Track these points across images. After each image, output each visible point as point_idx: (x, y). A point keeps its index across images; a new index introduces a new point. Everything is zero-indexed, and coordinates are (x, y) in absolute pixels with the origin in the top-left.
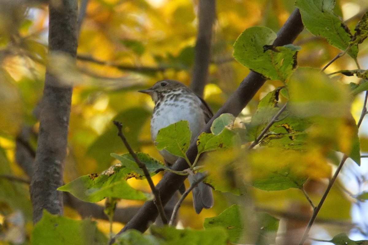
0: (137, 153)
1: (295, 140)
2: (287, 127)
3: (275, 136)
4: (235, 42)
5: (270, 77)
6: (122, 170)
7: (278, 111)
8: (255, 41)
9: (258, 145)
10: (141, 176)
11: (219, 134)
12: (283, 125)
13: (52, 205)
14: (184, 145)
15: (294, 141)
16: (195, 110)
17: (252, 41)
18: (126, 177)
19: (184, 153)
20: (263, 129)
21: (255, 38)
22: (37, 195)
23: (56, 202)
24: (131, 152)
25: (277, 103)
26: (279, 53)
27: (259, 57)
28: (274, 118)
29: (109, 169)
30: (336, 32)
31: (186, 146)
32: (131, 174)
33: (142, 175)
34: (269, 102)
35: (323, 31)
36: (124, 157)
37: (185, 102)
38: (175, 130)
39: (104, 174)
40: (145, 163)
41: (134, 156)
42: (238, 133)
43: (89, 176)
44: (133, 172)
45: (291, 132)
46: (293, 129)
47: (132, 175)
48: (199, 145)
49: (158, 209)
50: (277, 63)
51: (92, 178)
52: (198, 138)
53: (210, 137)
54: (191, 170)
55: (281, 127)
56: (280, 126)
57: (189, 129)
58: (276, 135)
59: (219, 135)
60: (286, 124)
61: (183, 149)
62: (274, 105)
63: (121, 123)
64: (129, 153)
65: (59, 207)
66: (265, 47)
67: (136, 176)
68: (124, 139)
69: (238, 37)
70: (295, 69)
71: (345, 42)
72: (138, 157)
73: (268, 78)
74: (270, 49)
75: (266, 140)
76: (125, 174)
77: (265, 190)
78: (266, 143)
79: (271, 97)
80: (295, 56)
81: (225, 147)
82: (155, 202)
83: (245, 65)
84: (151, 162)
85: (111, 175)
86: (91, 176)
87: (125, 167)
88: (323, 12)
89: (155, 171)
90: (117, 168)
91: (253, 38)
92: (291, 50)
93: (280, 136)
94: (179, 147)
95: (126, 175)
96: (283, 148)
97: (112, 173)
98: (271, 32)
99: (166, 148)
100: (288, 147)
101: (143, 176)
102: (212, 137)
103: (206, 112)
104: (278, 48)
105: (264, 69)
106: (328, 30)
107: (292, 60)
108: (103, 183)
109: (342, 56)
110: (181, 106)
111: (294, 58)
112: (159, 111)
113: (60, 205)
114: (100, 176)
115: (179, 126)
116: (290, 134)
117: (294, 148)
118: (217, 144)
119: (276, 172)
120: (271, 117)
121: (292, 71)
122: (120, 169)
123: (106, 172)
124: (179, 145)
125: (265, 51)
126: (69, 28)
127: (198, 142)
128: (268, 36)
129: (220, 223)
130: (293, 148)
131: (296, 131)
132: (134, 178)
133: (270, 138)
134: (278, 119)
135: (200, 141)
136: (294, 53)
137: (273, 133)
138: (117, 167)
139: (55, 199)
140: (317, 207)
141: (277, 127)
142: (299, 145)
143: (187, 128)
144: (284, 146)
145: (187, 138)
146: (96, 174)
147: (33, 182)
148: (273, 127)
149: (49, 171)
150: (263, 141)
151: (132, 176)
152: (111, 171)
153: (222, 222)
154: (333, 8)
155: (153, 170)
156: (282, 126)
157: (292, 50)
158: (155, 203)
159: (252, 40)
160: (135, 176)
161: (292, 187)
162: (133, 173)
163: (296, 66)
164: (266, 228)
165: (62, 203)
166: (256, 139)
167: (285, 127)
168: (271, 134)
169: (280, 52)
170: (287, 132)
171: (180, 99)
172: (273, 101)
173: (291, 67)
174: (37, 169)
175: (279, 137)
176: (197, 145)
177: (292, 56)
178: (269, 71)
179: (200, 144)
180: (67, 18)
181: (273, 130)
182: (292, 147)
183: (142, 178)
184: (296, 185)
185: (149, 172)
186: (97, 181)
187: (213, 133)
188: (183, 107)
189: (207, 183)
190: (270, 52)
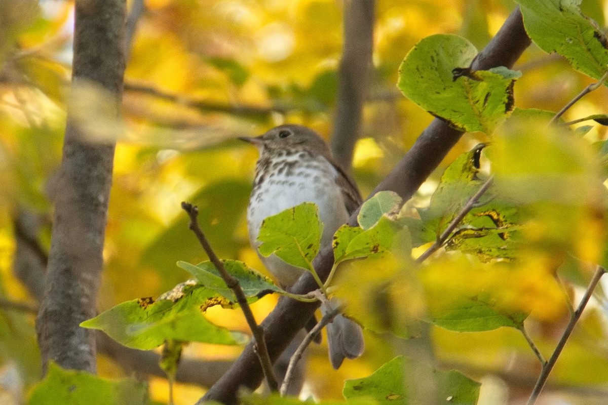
0: (224, 261)
1: (509, 240)
2: (495, 217)
3: (473, 232)
4: (403, 63)
5: (465, 127)
6: (197, 292)
7: (478, 187)
8: (438, 61)
9: (442, 249)
10: (231, 303)
11: (371, 228)
12: (487, 213)
13: (76, 354)
14: (310, 247)
15: (508, 242)
16: (326, 189)
17: (433, 60)
18: (204, 304)
19: (310, 261)
20: (452, 220)
21: (437, 55)
22: (49, 336)
23: (84, 348)
24: (213, 259)
25: (477, 172)
26: (481, 83)
27: (444, 89)
28: (472, 199)
29: (174, 290)
30: (584, 47)
31: (312, 249)
32: (213, 299)
33: (233, 302)
34: (463, 171)
35: (562, 44)
36: (201, 269)
37: (307, 176)
38: (294, 219)
39: (165, 298)
40: (238, 280)
41: (219, 267)
42: (406, 227)
43: (138, 302)
44: (216, 295)
45: (502, 226)
46: (506, 221)
47: (215, 300)
48: (336, 247)
49: (261, 361)
50: (477, 102)
51: (143, 305)
52: (335, 235)
53: (356, 233)
54: (322, 293)
55: (485, 217)
56: (482, 214)
57: (319, 219)
58: (476, 230)
59: (372, 230)
60: (494, 210)
61: (308, 254)
62: (471, 175)
63: (196, 207)
64: (209, 261)
65: (88, 357)
66: (455, 72)
67: (222, 302)
68: (201, 236)
69: (408, 54)
70: (509, 113)
71: (601, 65)
72: (227, 269)
73: (461, 127)
74: (464, 74)
75: (457, 240)
76: (203, 298)
77: (456, 330)
78: (457, 245)
79: (465, 162)
80: (510, 90)
81: (383, 252)
82: (256, 349)
83: (419, 104)
84: (250, 277)
85: (177, 300)
86: (141, 301)
87: (202, 286)
88: (561, 10)
89: (257, 293)
90: (188, 287)
91: (434, 55)
92: (502, 77)
93: (482, 233)
94: (300, 250)
95: (204, 301)
96: (489, 255)
97: (180, 297)
98: (467, 45)
99: (275, 253)
100: (497, 253)
101: (235, 302)
102: (359, 232)
103: (346, 190)
104: (479, 73)
105: (455, 111)
106: (571, 42)
107: (505, 96)
108: (164, 314)
109: (594, 89)
110: (299, 185)
111: (509, 93)
112: (261, 194)
113: (90, 353)
114: (158, 302)
115: (300, 213)
116: (500, 230)
117: (507, 256)
118: (368, 246)
119: (474, 299)
120: (467, 198)
121: (505, 116)
122: (194, 289)
123: (168, 295)
124: (299, 247)
125: (455, 78)
126: (110, 35)
127: (334, 241)
128: (461, 52)
129: (373, 389)
130: (506, 254)
131: (511, 224)
132: (219, 306)
133: (465, 237)
134: (478, 203)
135: (338, 240)
136: (508, 84)
137: (470, 227)
138: (188, 285)
139: (81, 343)
140: (548, 362)
141: (476, 217)
142: (516, 249)
143: (315, 216)
144: (490, 251)
145: (314, 234)
146: (151, 299)
147: (43, 311)
148: (469, 216)
149: (71, 292)
150: (452, 242)
151: (215, 302)
152: (177, 294)
153: (376, 387)
154: (580, 4)
155: (254, 292)
156: (486, 215)
157: (505, 78)
158: (255, 351)
159: (432, 58)
160: (220, 302)
161: (504, 325)
162: (217, 298)
163: (512, 106)
164: (456, 397)
165: (94, 349)
166: (438, 237)
167: (491, 217)
168: (466, 229)
169: (482, 81)
170: (495, 226)
171: (297, 170)
172: (470, 169)
173: (503, 108)
174: (50, 289)
175: (480, 234)
176: (333, 247)
177: (506, 88)
178: (463, 115)
179: (339, 246)
180: (107, 16)
181: (470, 222)
182: (505, 252)
183: (233, 306)
184: (511, 322)
185: (246, 296)
186: (152, 310)
187: (362, 227)
188: (302, 187)
189: (350, 316)
190: (465, 81)
